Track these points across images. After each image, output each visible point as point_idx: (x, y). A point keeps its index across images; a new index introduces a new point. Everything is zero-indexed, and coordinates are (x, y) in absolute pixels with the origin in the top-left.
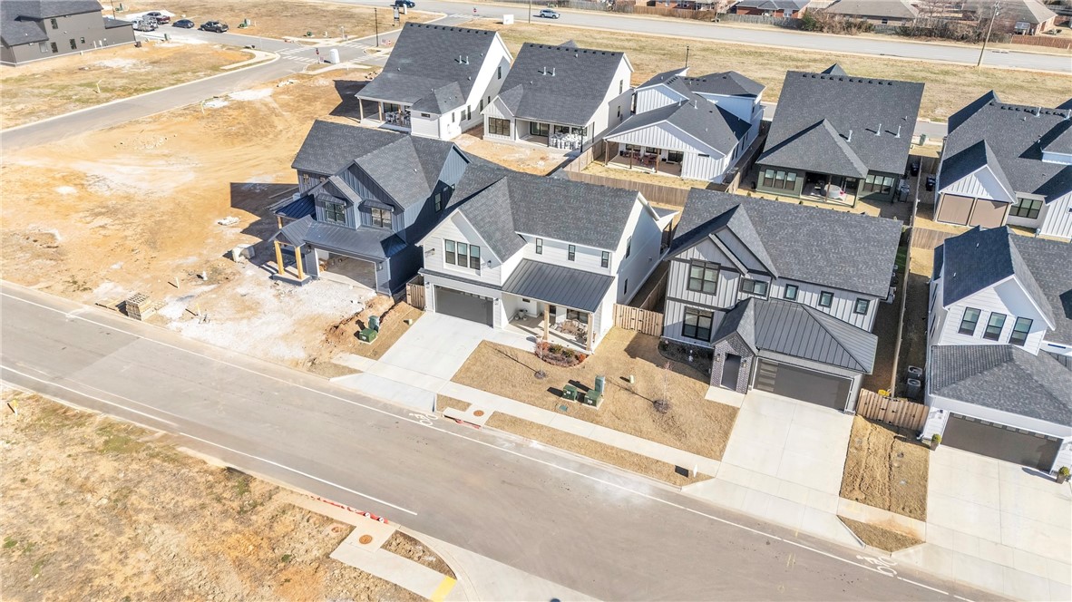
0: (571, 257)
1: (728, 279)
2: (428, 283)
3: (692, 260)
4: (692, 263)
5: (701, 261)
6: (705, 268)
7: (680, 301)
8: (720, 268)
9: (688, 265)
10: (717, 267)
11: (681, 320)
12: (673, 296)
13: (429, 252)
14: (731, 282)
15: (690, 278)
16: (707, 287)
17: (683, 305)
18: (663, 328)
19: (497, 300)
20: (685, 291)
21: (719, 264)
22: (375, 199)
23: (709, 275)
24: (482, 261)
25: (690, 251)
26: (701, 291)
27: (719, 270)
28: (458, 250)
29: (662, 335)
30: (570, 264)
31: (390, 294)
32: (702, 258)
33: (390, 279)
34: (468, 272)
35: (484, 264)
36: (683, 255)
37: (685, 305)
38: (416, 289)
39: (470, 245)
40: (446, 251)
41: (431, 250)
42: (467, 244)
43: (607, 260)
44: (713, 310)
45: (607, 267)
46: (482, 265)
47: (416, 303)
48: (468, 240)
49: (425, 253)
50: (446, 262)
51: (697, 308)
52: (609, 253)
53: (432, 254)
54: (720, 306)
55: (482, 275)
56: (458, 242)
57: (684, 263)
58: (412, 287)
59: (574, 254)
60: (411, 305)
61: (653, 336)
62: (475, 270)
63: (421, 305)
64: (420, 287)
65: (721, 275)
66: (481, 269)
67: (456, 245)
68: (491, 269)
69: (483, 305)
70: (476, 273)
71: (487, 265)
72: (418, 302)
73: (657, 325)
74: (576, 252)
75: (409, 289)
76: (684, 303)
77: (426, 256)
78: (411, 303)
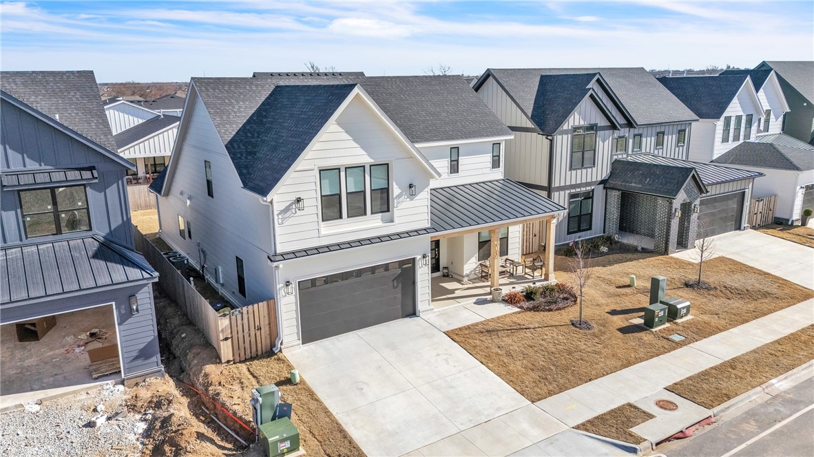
0: (454, 166)
1: (604, 140)
2: (289, 283)
3: (573, 128)
4: (573, 132)
5: (581, 128)
6: (585, 134)
7: (564, 188)
8: (598, 129)
9: (570, 136)
12: (557, 184)
13: (287, 209)
14: (606, 143)
15: (572, 153)
16: (587, 158)
17: (567, 192)
19: (424, 256)
20: (568, 174)
21: (597, 125)
24: (396, 190)
25: (571, 119)
26: (582, 166)
27: (596, 132)
28: (348, 185)
31: (163, 368)
32: (582, 123)
34: (371, 224)
37: (569, 191)
38: (245, 316)
39: (371, 166)
40: (322, 196)
41: (291, 205)
42: (364, 167)
43: (499, 156)
44: (593, 188)
45: (499, 167)
46: (396, 198)
47: (245, 351)
48: (370, 155)
49: (278, 215)
50: (323, 221)
51: (579, 190)
52: (500, 144)
53: (294, 212)
54: (599, 179)
55: (396, 219)
56: (346, 168)
57: (566, 136)
58: (233, 318)
59: (458, 161)
60: (232, 363)
61: (532, 253)
62: (381, 214)
63: (257, 351)
64: (253, 308)
65: (598, 139)
66: (393, 207)
67: (343, 174)
68: (412, 200)
69: (395, 282)
70: (383, 221)
71: (405, 194)
72: (249, 346)
73: (535, 236)
74: (460, 158)
75: (227, 324)
76: (568, 189)
77: (280, 221)
78: (233, 356)
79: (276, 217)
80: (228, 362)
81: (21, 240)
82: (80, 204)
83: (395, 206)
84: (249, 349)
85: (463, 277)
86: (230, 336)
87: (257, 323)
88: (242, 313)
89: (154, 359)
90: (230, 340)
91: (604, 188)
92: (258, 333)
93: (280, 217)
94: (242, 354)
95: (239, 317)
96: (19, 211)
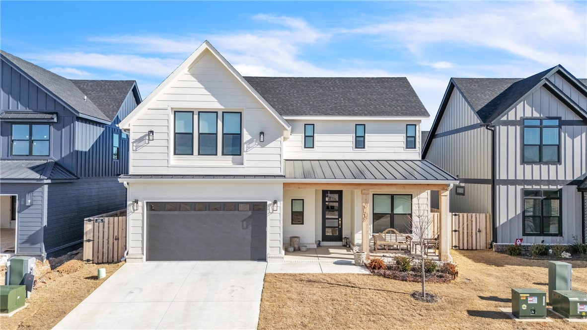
0: (360, 143)
1: (573, 137)
2: (136, 202)
3: (523, 119)
4: (523, 123)
5: (536, 119)
6: (541, 127)
7: (515, 182)
8: (562, 123)
9: (518, 128)
10: (556, 122)
11: (519, 211)
12: (503, 177)
13: (141, 139)
14: (577, 140)
15: (524, 146)
16: (548, 154)
17: (519, 188)
18: (495, 230)
19: (275, 202)
20: (520, 167)
21: (559, 118)
22: (21, 108)
23: (550, 136)
24: (246, 137)
25: (520, 107)
26: (540, 161)
27: (560, 127)
28: (200, 127)
29: (495, 239)
30: (360, 155)
31: (44, 254)
32: (536, 115)
33: (45, 223)
34: (221, 163)
35: (250, 142)
36: (511, 115)
37: (522, 187)
38: (106, 226)
39: (223, 112)
40: (175, 134)
41: (145, 136)
42: (217, 112)
43: (415, 137)
44: (559, 187)
45: (415, 148)
46: (246, 143)
47: (103, 255)
48: (220, 102)
49: (133, 143)
50: (175, 154)
51: (538, 187)
52: (415, 125)
53: (147, 142)
54: (569, 178)
55: (245, 163)
56: (199, 112)
57: (514, 127)
58: (96, 224)
59: (364, 137)
60: (91, 262)
61: (476, 250)
62: (231, 156)
63: (113, 257)
64: (114, 220)
65: (563, 134)
66: (244, 151)
67: (196, 117)
68: (262, 147)
69: (245, 223)
70: (234, 162)
71: (256, 141)
72: (107, 252)
73: (480, 231)
74: (366, 134)
75: (90, 228)
76: (520, 184)
77: (134, 148)
78: (93, 257)
79: (131, 145)
80: (88, 261)
81: (8, 156)
82: (45, 137)
83: (245, 150)
84: (107, 254)
85: (354, 245)
86: (92, 239)
87: (116, 234)
88: (104, 222)
89: (38, 245)
90: (92, 242)
91: (579, 190)
92: (116, 242)
93: (135, 144)
94: (100, 257)
95: (101, 224)
96: (10, 137)
